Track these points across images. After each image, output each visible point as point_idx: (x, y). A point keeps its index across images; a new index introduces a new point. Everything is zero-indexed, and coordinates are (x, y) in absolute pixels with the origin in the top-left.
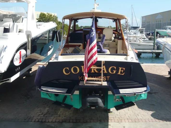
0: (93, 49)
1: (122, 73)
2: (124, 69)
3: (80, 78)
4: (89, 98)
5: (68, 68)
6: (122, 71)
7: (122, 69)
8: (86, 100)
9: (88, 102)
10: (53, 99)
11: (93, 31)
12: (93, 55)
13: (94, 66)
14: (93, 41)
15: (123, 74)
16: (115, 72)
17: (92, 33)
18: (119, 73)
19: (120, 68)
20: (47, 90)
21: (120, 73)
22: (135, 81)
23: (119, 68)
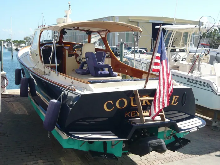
2: (178, 97)
3: (128, 114)
4: (151, 141)
5: (111, 102)
6: (176, 100)
8: (147, 144)
9: (151, 147)
10: (84, 148)
13: (146, 97)
15: (176, 104)
18: (172, 104)
19: (174, 97)
20: (86, 137)
21: (174, 103)
22: (180, 112)
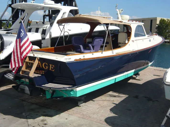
0: (23, 46)
1: (53, 70)
2: (54, 66)
6: (52, 68)
7: (52, 66)
11: (22, 32)
12: (24, 51)
14: (23, 40)
16: (47, 67)
17: (21, 34)
18: (50, 69)
23: (50, 65)
